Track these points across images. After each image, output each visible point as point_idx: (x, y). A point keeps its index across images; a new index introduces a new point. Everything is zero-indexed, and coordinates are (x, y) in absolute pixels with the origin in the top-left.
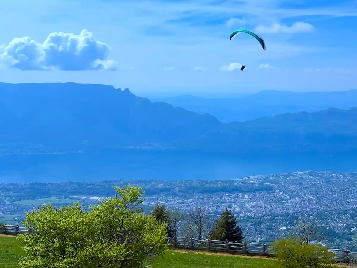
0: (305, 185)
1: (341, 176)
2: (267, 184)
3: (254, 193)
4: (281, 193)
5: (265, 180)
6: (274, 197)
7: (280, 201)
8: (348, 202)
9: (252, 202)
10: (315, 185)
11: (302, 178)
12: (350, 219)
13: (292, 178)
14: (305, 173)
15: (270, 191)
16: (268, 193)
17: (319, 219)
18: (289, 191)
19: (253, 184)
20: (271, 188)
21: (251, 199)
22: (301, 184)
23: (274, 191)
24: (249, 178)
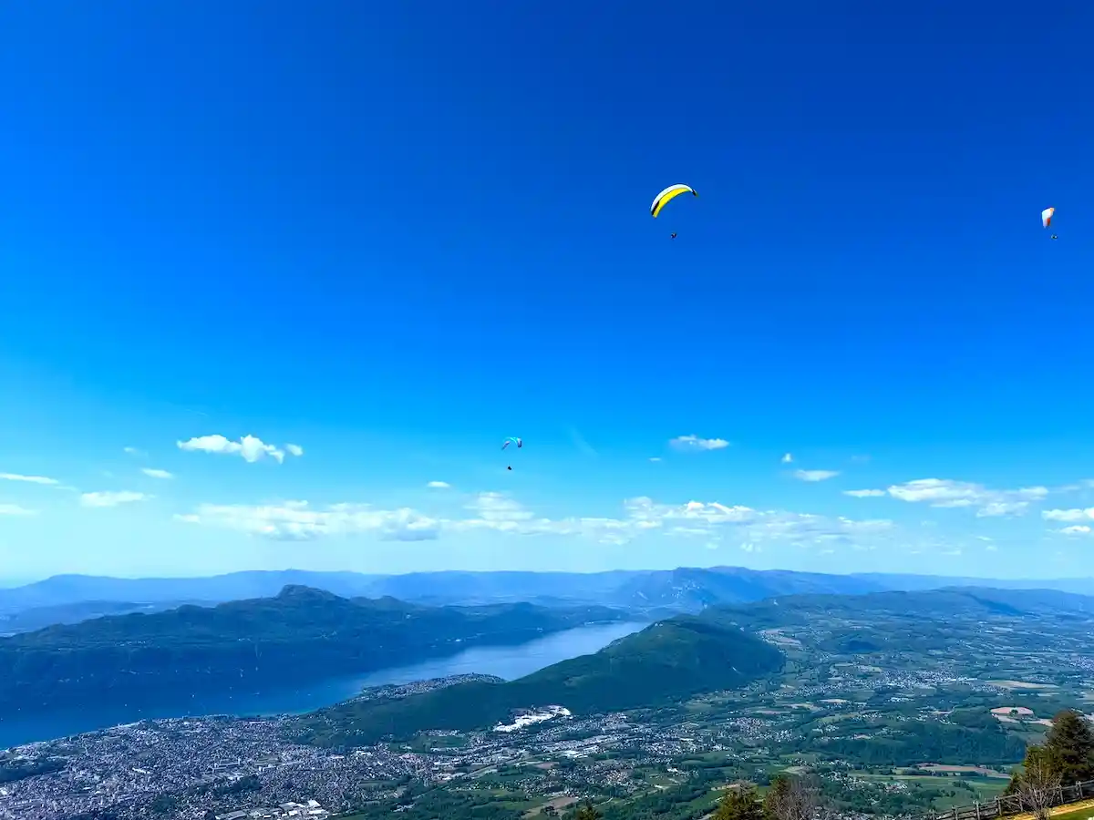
0: (132, 748)
1: (198, 723)
2: (54, 758)
3: (22, 782)
4: (82, 772)
5: (49, 750)
6: (68, 782)
7: (80, 789)
8: (210, 769)
9: (16, 801)
10: (151, 746)
11: (126, 737)
12: (214, 800)
13: (106, 738)
14: (132, 727)
15: (60, 773)
16: (54, 777)
17: (158, 811)
18: (99, 766)
19: (23, 761)
20: (60, 766)
21: (15, 795)
22: (124, 748)
23: (67, 770)
24: (13, 751)
